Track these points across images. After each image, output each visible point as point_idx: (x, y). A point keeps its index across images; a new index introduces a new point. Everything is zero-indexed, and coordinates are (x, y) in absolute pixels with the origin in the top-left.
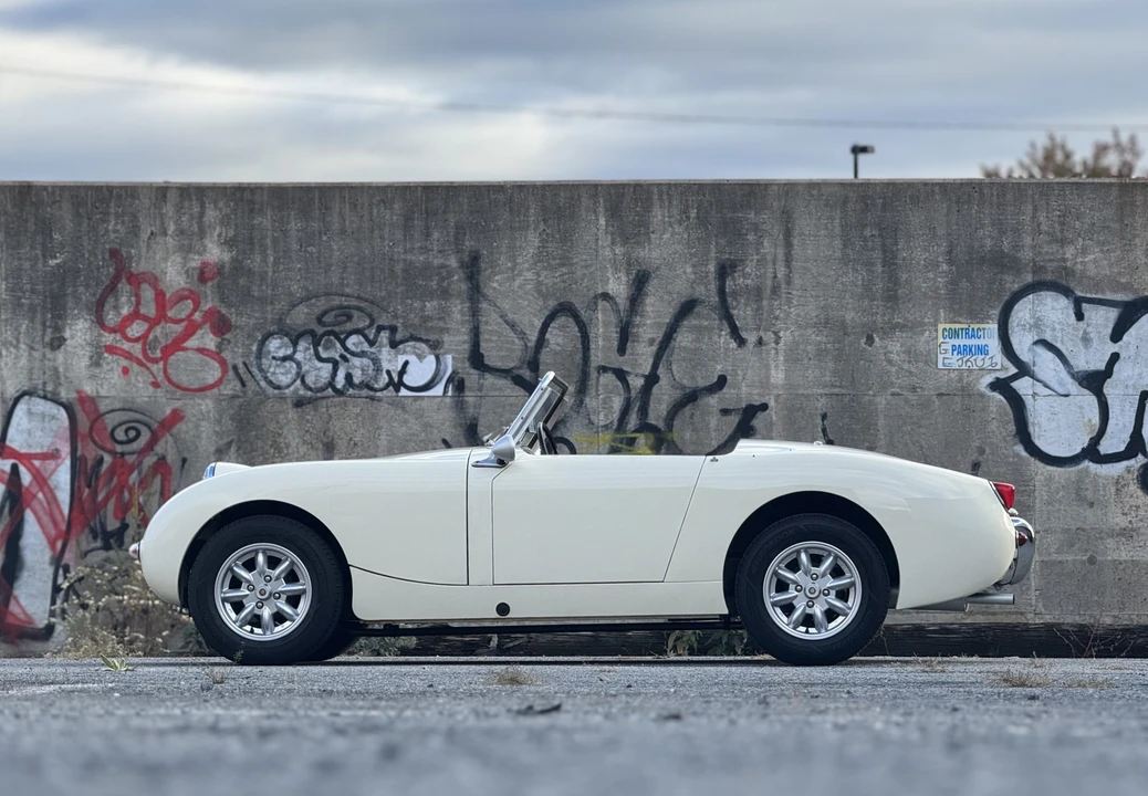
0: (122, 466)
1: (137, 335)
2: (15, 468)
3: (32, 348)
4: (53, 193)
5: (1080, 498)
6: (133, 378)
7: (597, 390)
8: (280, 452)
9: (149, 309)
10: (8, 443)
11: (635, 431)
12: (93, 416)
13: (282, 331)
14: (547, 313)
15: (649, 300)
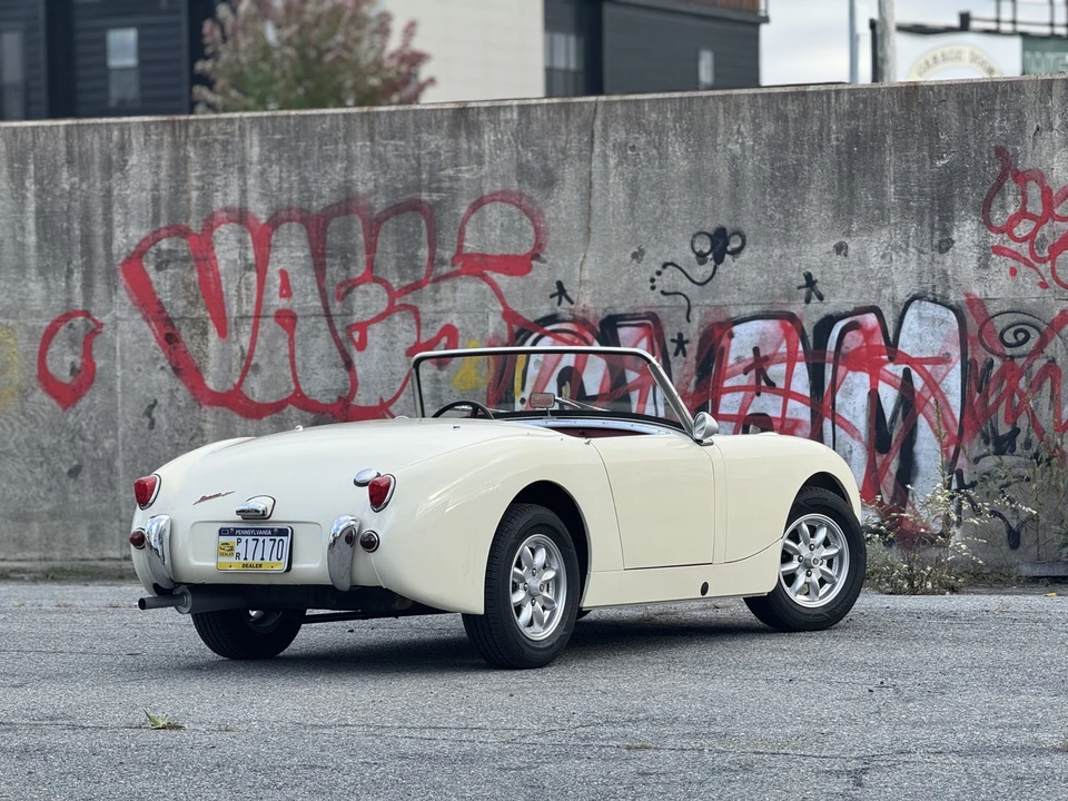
1: (1024, 234)
2: (907, 373)
3: (921, 252)
4: (940, 91)
6: (1021, 279)
9: (1036, 207)
10: (899, 348)
12: (982, 319)
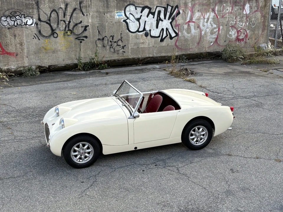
5: (136, 38)
7: (61, 24)
8: (6, 37)
11: (68, 31)
13: (4, 16)
14: (51, 11)
15: (68, 8)
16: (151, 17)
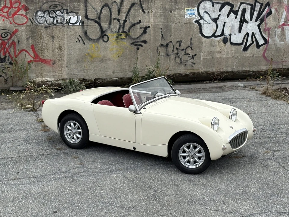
0: (4, 43)
1: (6, 11)
5: (211, 45)
6: (5, 22)
7: (113, 24)
8: (42, 39)
9: (8, 5)
11: (121, 33)
13: (41, 10)
14: (102, 6)
15: (125, 3)
16: (233, 17)
